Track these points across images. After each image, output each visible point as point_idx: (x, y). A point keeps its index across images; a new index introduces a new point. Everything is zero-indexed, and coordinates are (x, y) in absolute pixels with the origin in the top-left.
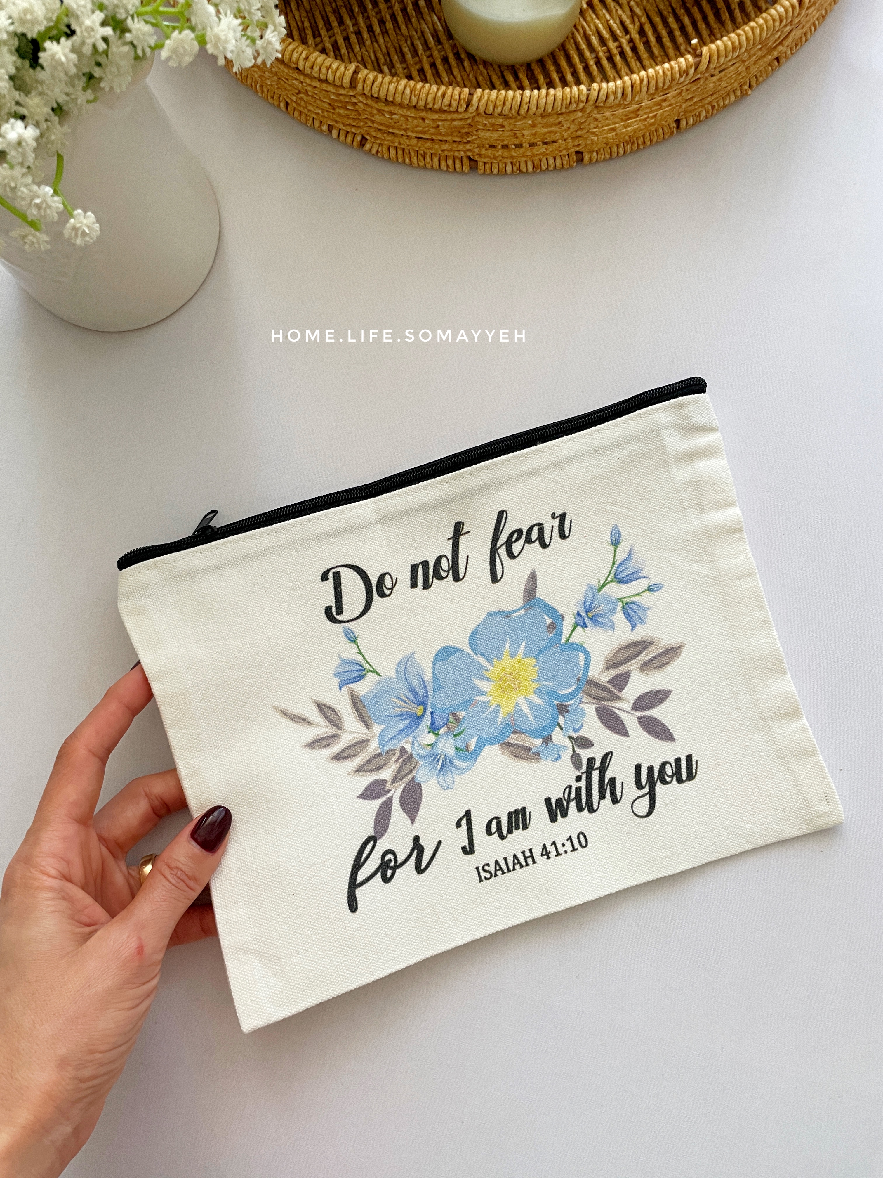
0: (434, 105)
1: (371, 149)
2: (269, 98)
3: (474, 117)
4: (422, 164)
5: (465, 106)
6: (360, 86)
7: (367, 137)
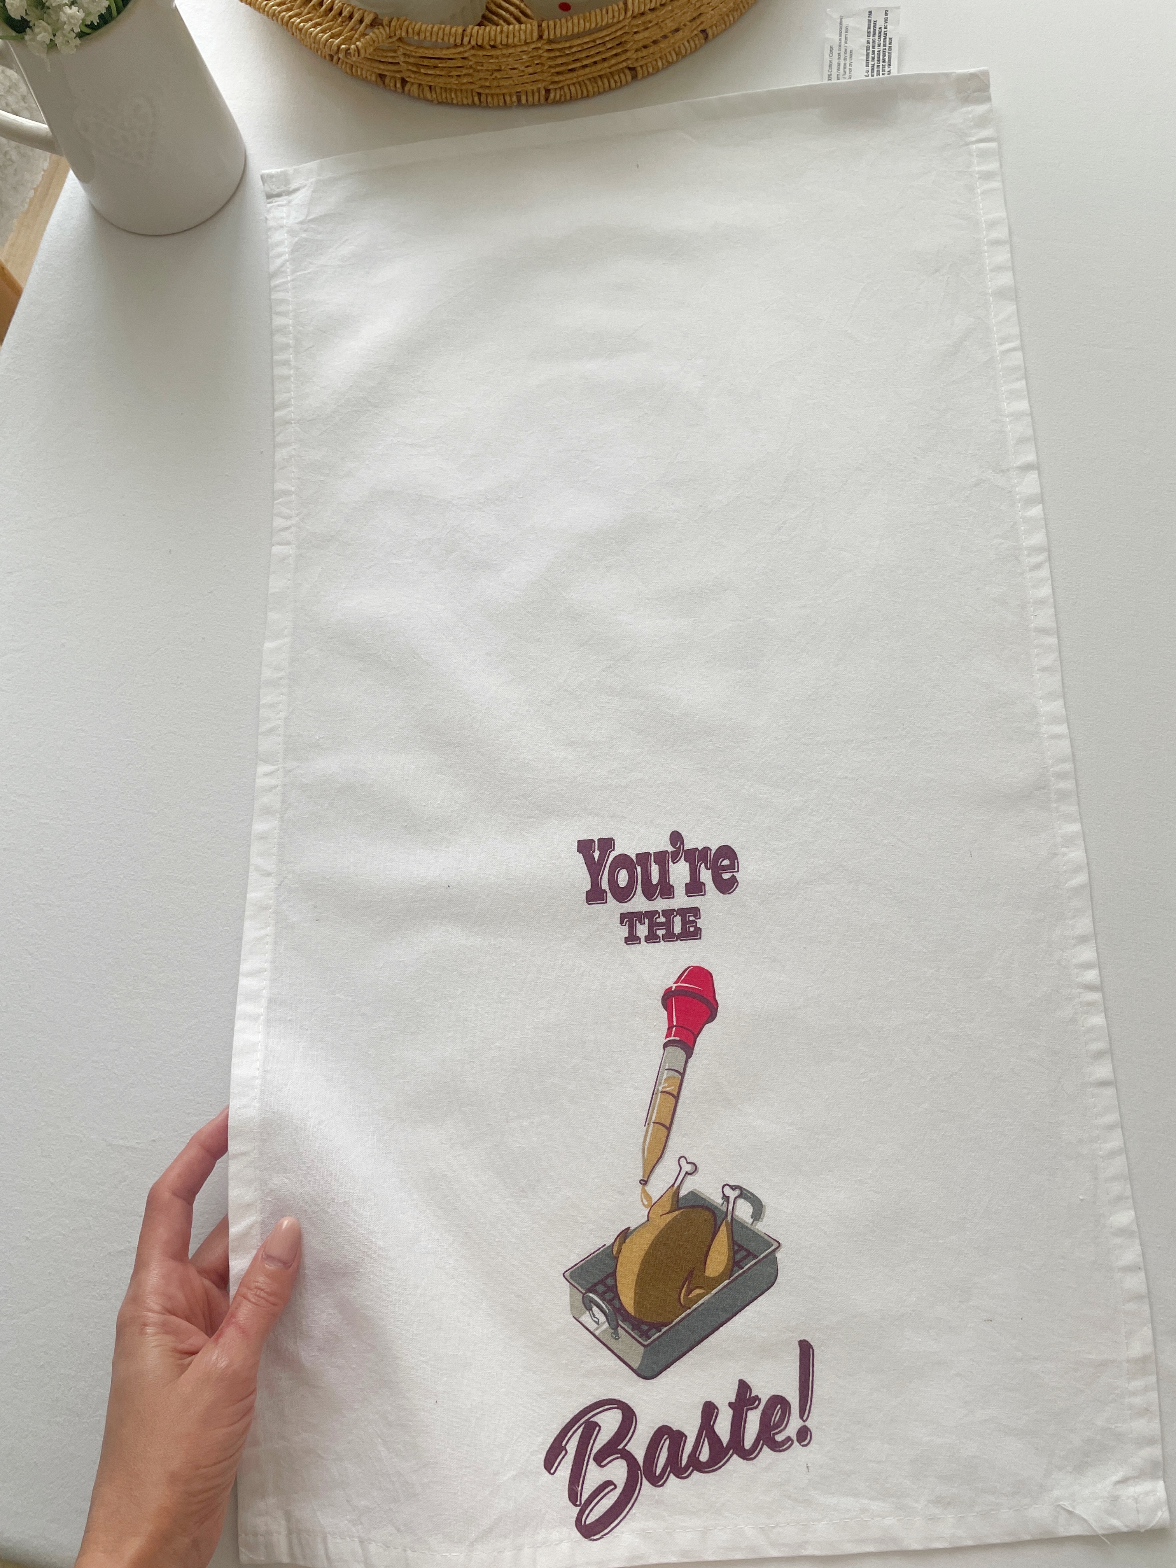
0: (602, 22)
1: (555, 97)
2: (464, 99)
3: (630, 21)
4: (596, 89)
5: (624, 13)
6: (546, 33)
7: (551, 87)
